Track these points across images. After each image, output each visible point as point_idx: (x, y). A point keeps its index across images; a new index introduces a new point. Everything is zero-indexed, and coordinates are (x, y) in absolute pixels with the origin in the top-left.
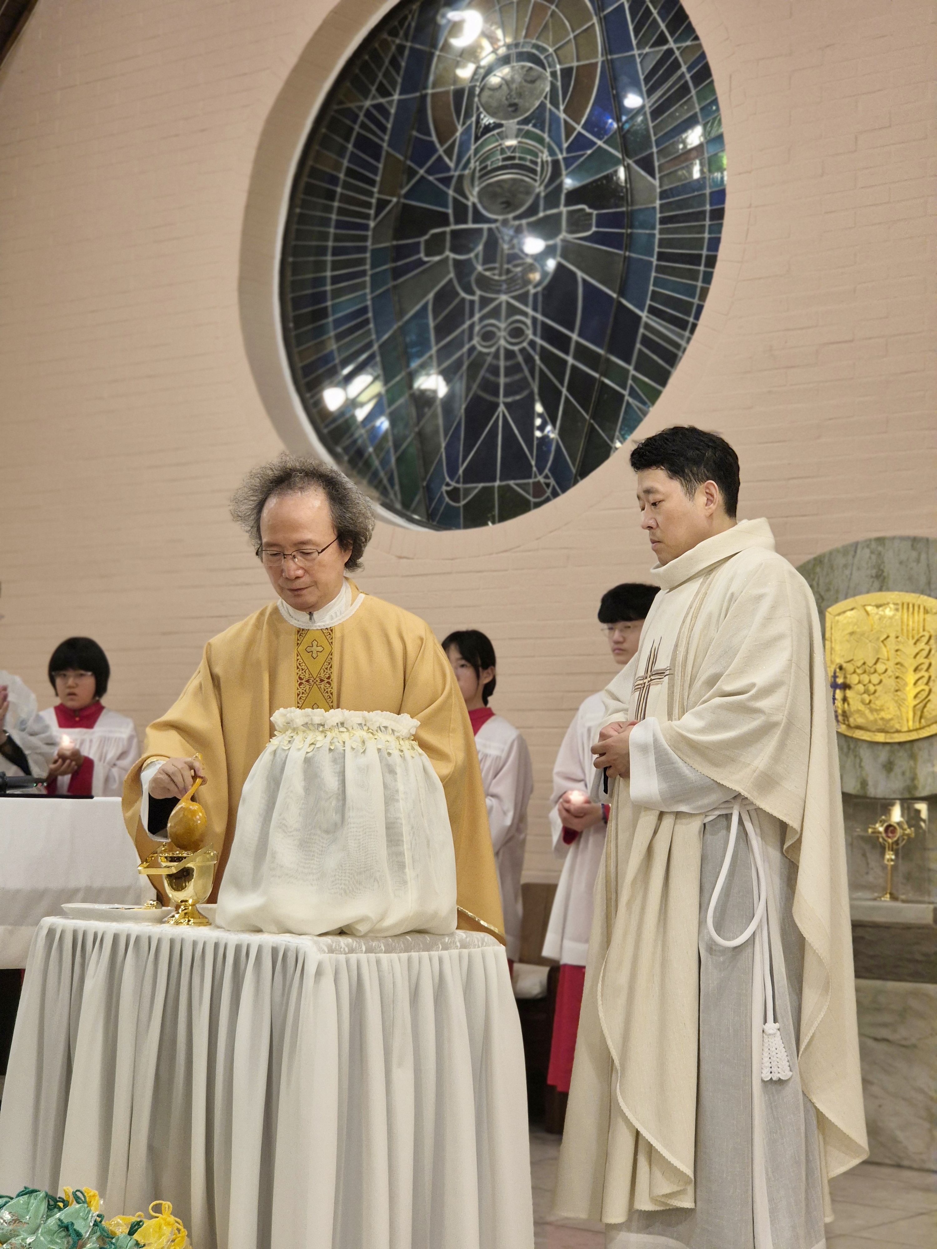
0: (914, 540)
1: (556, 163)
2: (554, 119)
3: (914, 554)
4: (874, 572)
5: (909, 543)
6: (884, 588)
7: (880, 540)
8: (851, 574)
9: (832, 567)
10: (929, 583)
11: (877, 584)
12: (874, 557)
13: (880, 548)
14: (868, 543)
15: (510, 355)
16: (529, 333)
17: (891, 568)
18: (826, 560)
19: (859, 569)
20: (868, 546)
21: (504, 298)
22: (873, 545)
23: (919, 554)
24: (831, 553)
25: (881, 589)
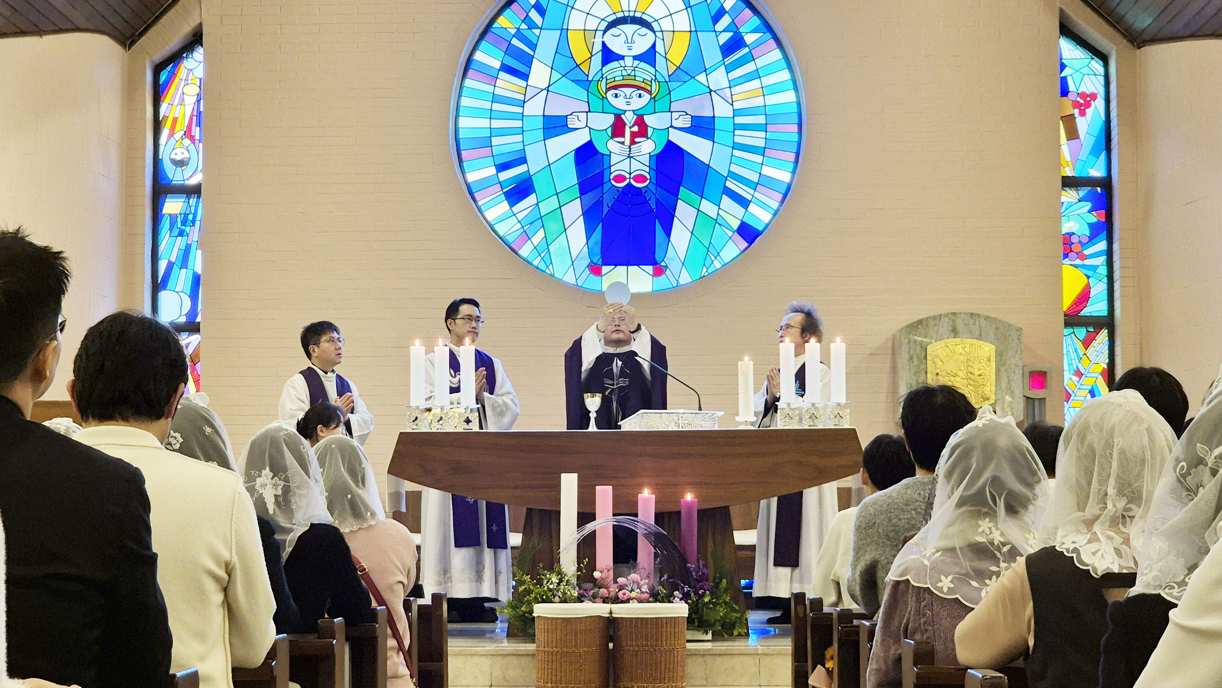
0: (972, 314)
3: (973, 321)
4: (951, 329)
5: (969, 315)
6: (957, 337)
7: (954, 314)
8: (938, 329)
9: (928, 326)
10: (981, 335)
11: (953, 335)
12: (951, 322)
13: (954, 318)
14: (947, 315)
17: (960, 326)
18: (924, 322)
19: (943, 327)
20: (947, 316)
22: (950, 316)
23: (975, 322)
24: (927, 318)
25: (955, 337)
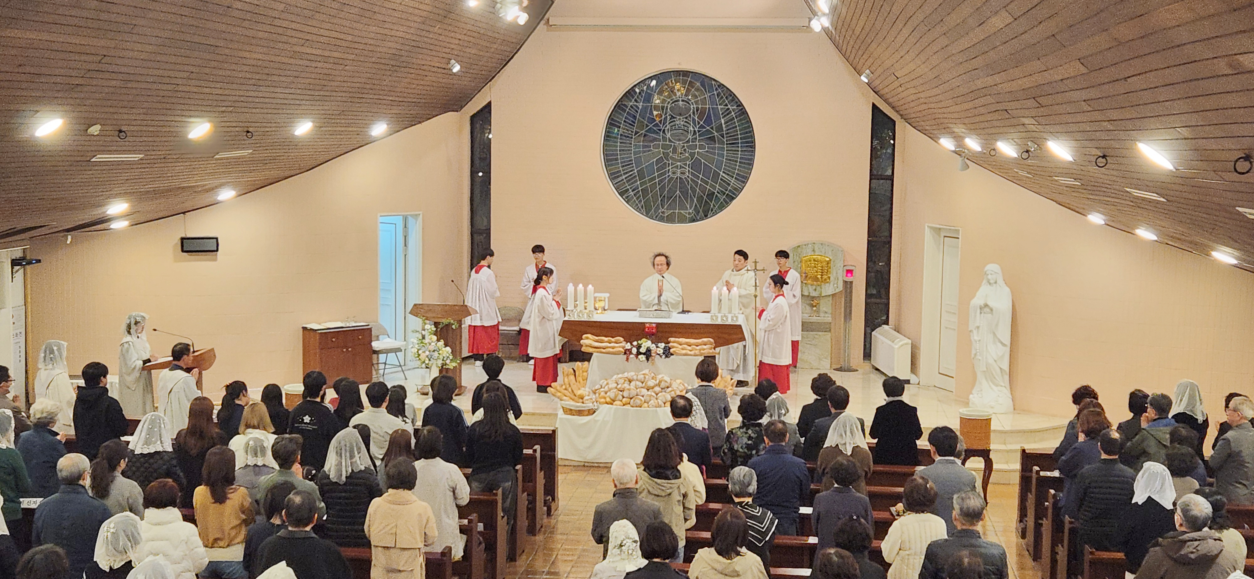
1: (695, 131)
2: (694, 119)
4: (812, 250)
5: (821, 244)
6: (815, 253)
8: (807, 250)
10: (825, 253)
12: (812, 247)
13: (814, 245)
14: (811, 244)
15: (680, 178)
16: (687, 174)
17: (816, 249)
18: (801, 247)
21: (679, 163)
23: (823, 247)
